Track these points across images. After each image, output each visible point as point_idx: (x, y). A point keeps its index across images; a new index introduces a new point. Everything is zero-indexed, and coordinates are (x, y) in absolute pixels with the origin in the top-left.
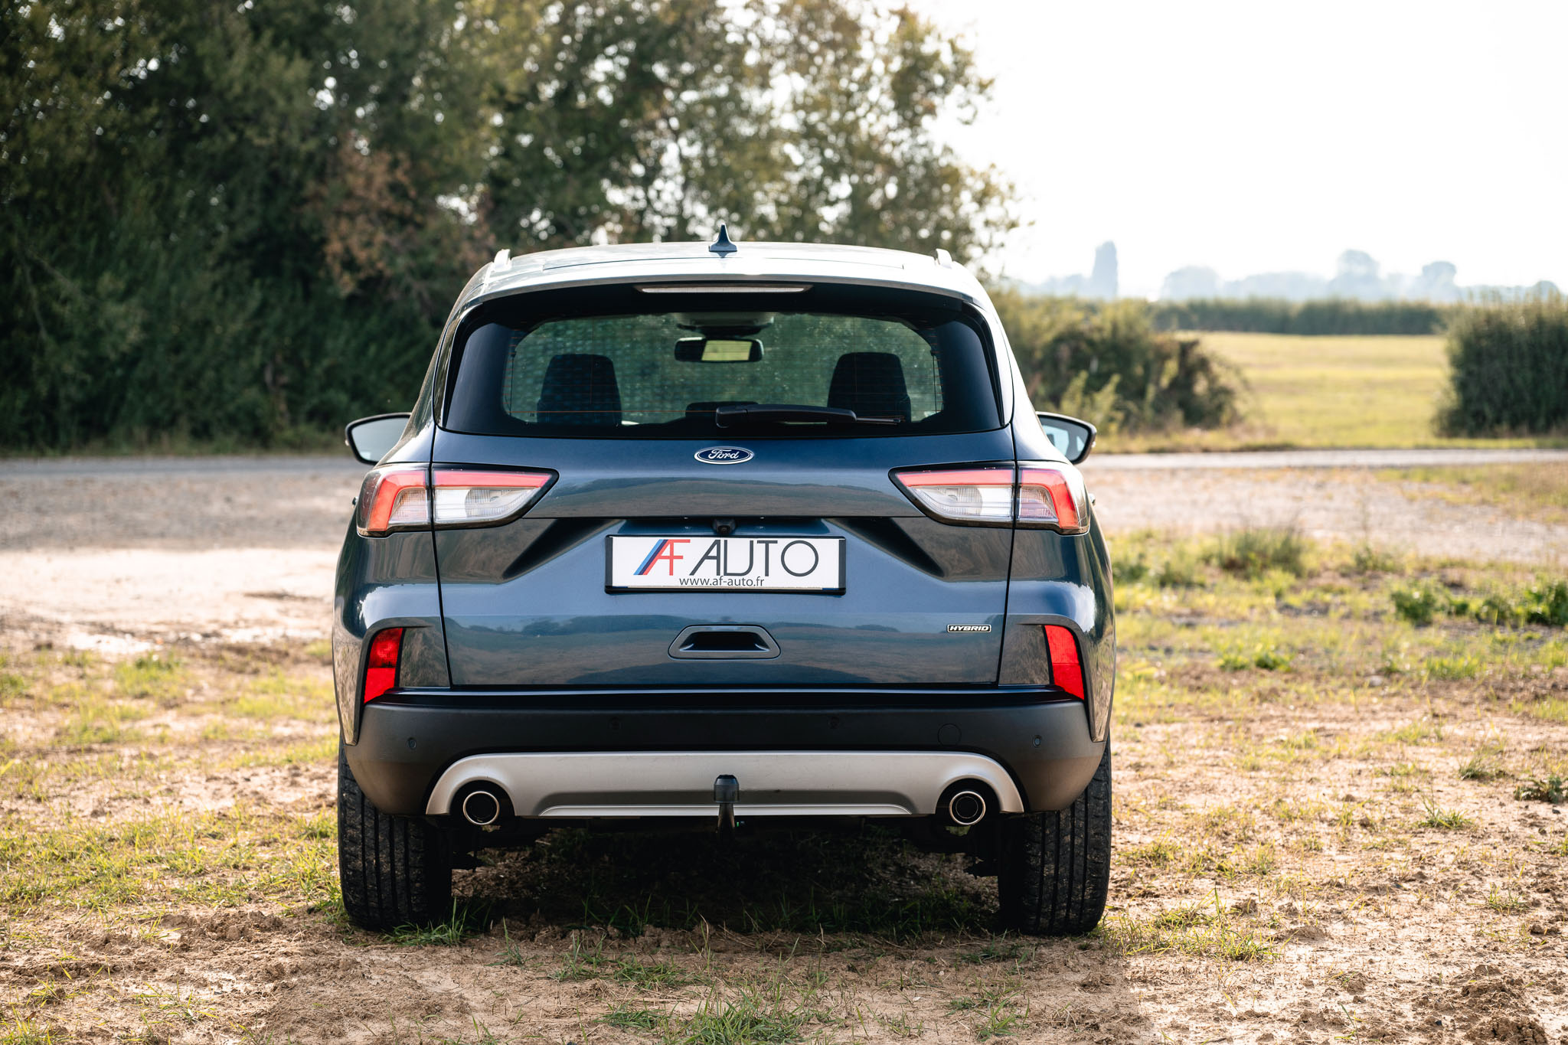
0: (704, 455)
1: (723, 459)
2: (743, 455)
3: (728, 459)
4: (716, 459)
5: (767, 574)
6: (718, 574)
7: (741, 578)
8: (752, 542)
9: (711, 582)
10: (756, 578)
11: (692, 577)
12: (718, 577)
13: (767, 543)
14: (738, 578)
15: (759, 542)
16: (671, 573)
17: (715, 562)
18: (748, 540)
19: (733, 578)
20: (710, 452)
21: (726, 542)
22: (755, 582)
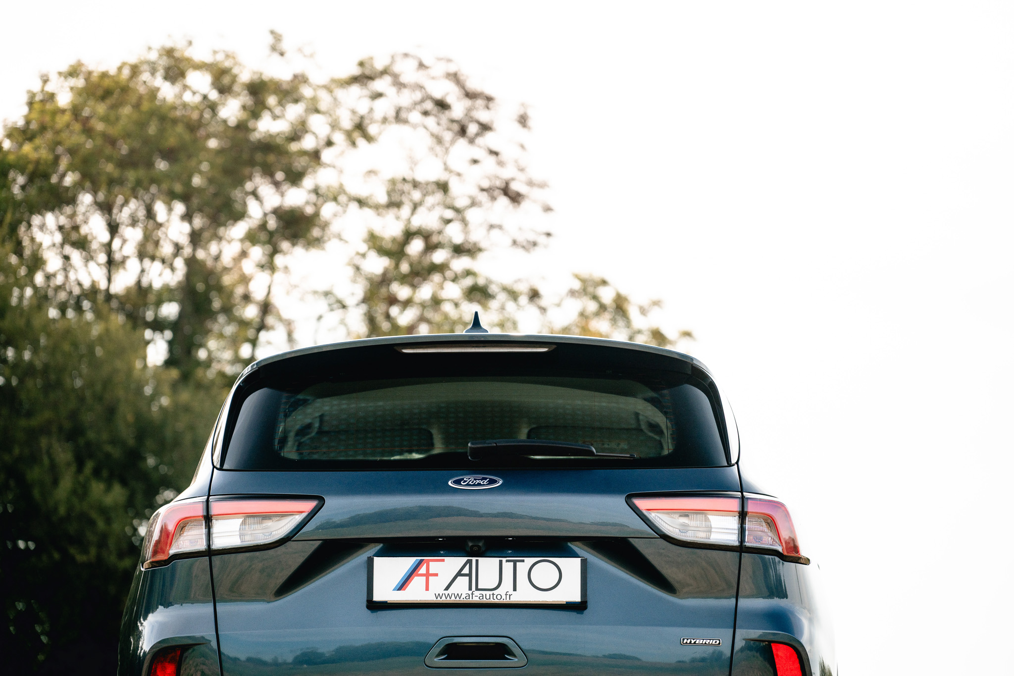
0: (458, 482)
1: (474, 485)
2: (492, 482)
3: (479, 484)
4: (468, 485)
5: (515, 589)
6: (470, 589)
7: (491, 593)
8: (501, 562)
9: (463, 596)
10: (505, 593)
11: (446, 592)
12: (470, 592)
13: (515, 562)
14: (488, 593)
15: (507, 561)
16: (427, 589)
17: (467, 578)
18: (498, 559)
19: (484, 593)
20: (463, 479)
21: (477, 561)
22: (504, 597)
